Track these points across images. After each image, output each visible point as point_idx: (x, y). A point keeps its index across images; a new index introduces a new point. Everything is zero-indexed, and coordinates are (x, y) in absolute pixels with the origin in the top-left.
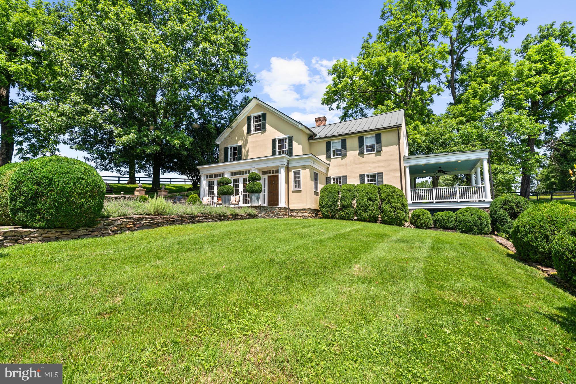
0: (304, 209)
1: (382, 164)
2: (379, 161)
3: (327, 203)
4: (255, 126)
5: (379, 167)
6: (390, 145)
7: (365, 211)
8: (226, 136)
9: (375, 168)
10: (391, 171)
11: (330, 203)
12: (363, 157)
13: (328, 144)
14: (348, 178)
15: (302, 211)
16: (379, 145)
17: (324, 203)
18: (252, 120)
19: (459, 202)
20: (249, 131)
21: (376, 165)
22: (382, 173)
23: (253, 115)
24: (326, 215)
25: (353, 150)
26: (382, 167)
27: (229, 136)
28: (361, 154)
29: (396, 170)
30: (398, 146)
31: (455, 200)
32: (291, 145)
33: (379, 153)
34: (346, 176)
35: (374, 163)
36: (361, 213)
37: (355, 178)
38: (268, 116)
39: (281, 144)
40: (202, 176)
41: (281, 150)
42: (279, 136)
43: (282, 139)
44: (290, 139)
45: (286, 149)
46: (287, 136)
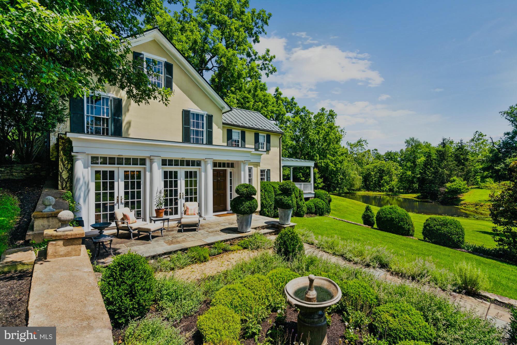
2: (267, 159)
5: (268, 164)
6: (274, 147)
9: (265, 165)
10: (274, 168)
13: (230, 133)
16: (268, 144)
18: (145, 63)
21: (266, 162)
22: (270, 170)
23: (146, 55)
25: (250, 145)
26: (270, 164)
29: (277, 168)
32: (210, 125)
33: (268, 152)
35: (264, 160)
38: (175, 71)
39: (195, 121)
40: (79, 156)
41: (195, 129)
42: (194, 109)
43: (196, 114)
44: (210, 118)
45: (201, 130)
46: (205, 113)
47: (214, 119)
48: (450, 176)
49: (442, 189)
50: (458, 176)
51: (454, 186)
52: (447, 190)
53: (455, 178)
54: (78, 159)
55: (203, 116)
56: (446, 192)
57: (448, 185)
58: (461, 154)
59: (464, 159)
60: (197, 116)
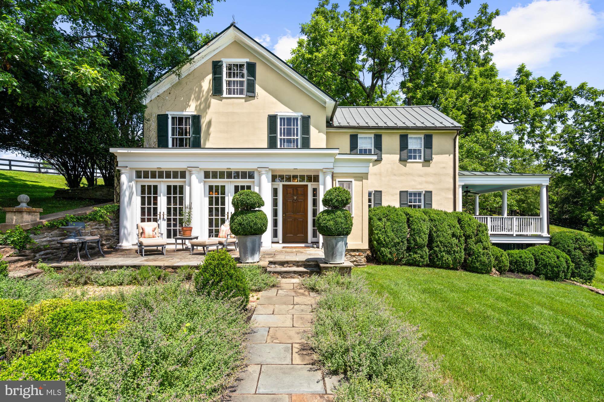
0: (358, 250)
1: (431, 179)
2: (426, 175)
3: (393, 239)
4: (229, 83)
5: (427, 182)
6: (442, 154)
7: (449, 253)
8: (161, 91)
9: (421, 183)
10: (442, 189)
11: (397, 240)
12: (405, 166)
13: (354, 139)
14: (383, 194)
15: (353, 254)
16: (428, 151)
17: (387, 240)
18: (225, 71)
19: (515, 235)
20: (217, 90)
21: (423, 179)
22: (431, 192)
23: (226, 61)
24: (390, 259)
25: (390, 154)
26: (431, 183)
27: (169, 92)
28: (403, 161)
29: (448, 189)
30: (452, 156)
31: (510, 233)
32: (306, 130)
33: (427, 163)
34: (381, 192)
35: (420, 176)
36: (443, 256)
37: (393, 195)
38: (260, 70)
39: (286, 127)
40: (123, 171)
41: (286, 137)
42: (283, 111)
43: (287, 118)
44: (306, 120)
45: (295, 137)
46: (298, 115)
47: (312, 121)
54: (123, 173)
55: (297, 119)
60: (289, 120)
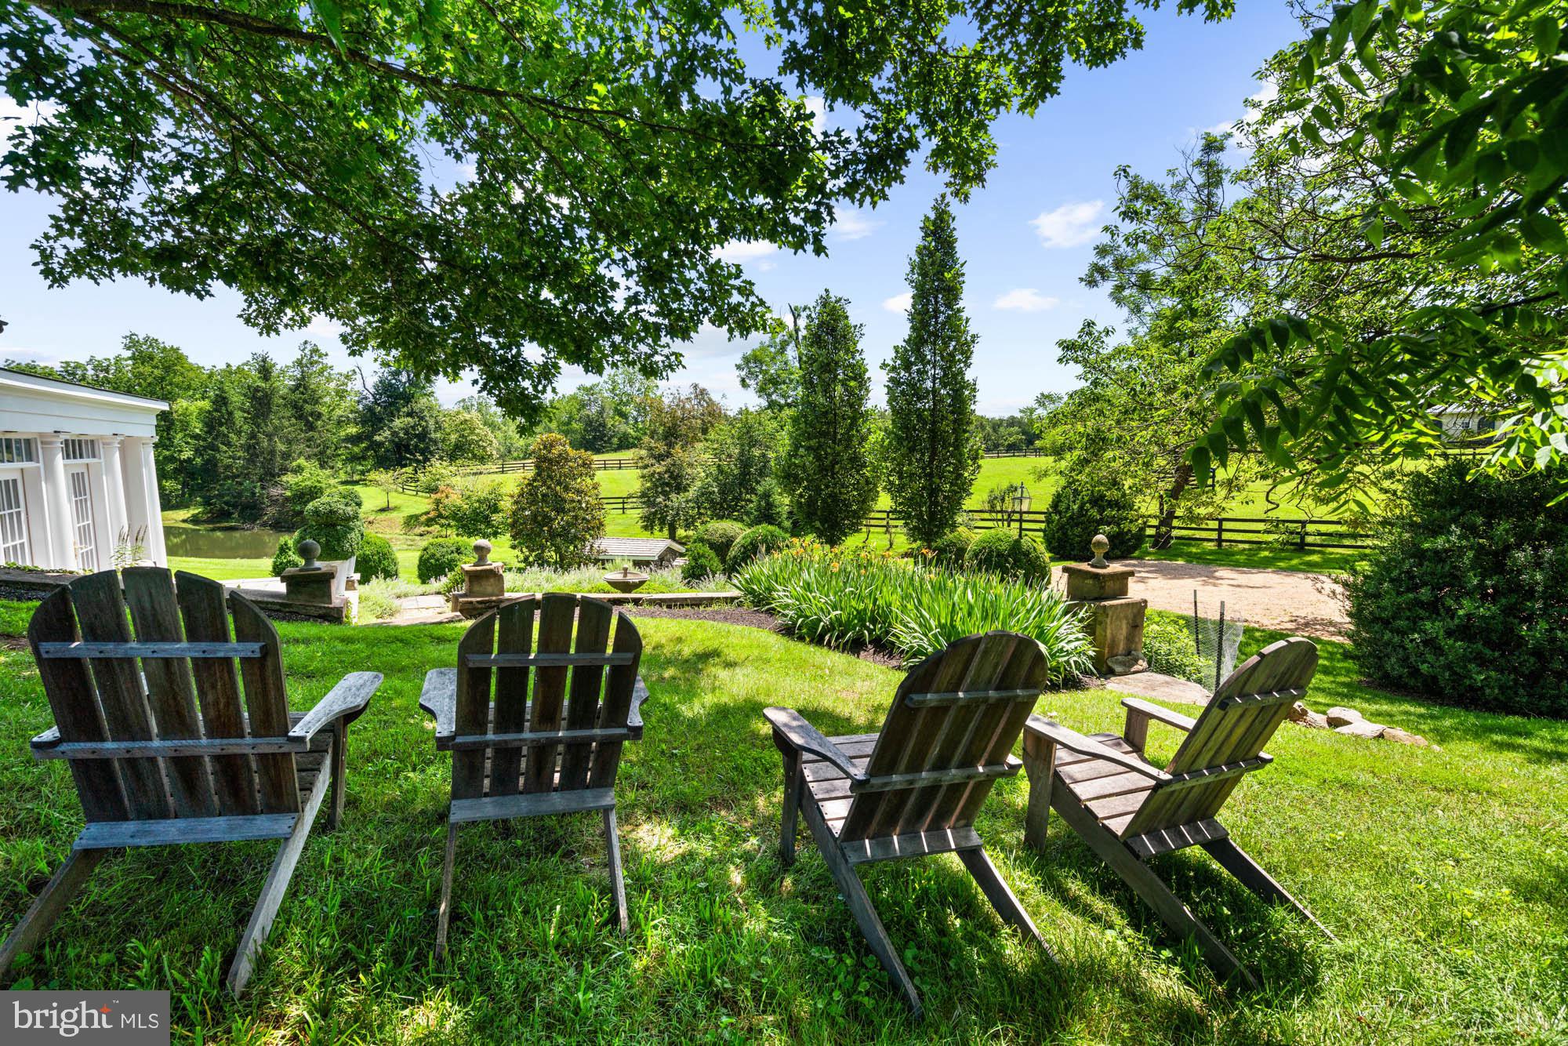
48: (286, 456)
49: (275, 492)
50: (308, 458)
51: (308, 483)
52: (288, 493)
53: (302, 461)
56: (287, 499)
57: (289, 479)
58: (305, 401)
59: (312, 414)
